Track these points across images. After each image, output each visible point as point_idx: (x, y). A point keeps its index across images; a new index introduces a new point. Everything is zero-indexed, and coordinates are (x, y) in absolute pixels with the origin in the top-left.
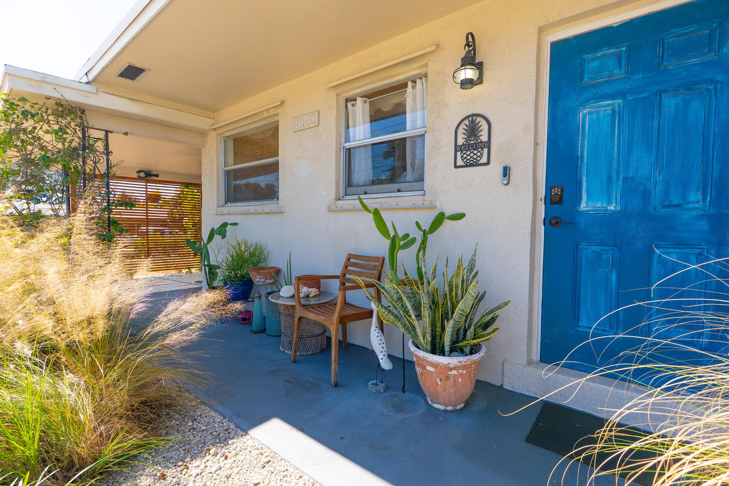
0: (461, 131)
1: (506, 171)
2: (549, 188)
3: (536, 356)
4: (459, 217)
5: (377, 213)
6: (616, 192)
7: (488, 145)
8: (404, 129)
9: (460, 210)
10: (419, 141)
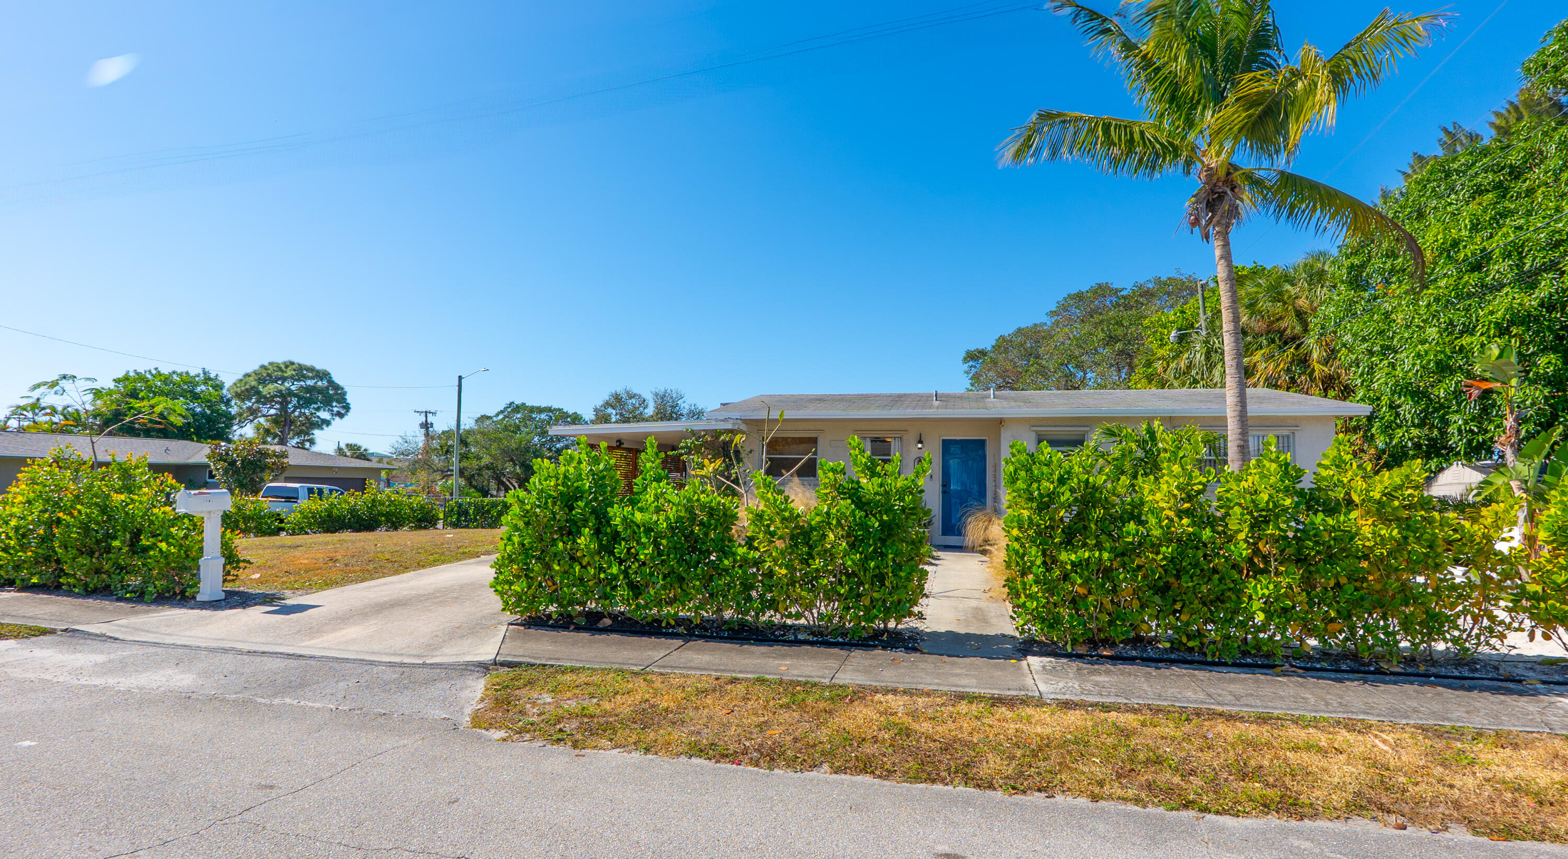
0: (916, 461)
1: (931, 476)
2: (943, 482)
3: (941, 533)
6: (960, 484)
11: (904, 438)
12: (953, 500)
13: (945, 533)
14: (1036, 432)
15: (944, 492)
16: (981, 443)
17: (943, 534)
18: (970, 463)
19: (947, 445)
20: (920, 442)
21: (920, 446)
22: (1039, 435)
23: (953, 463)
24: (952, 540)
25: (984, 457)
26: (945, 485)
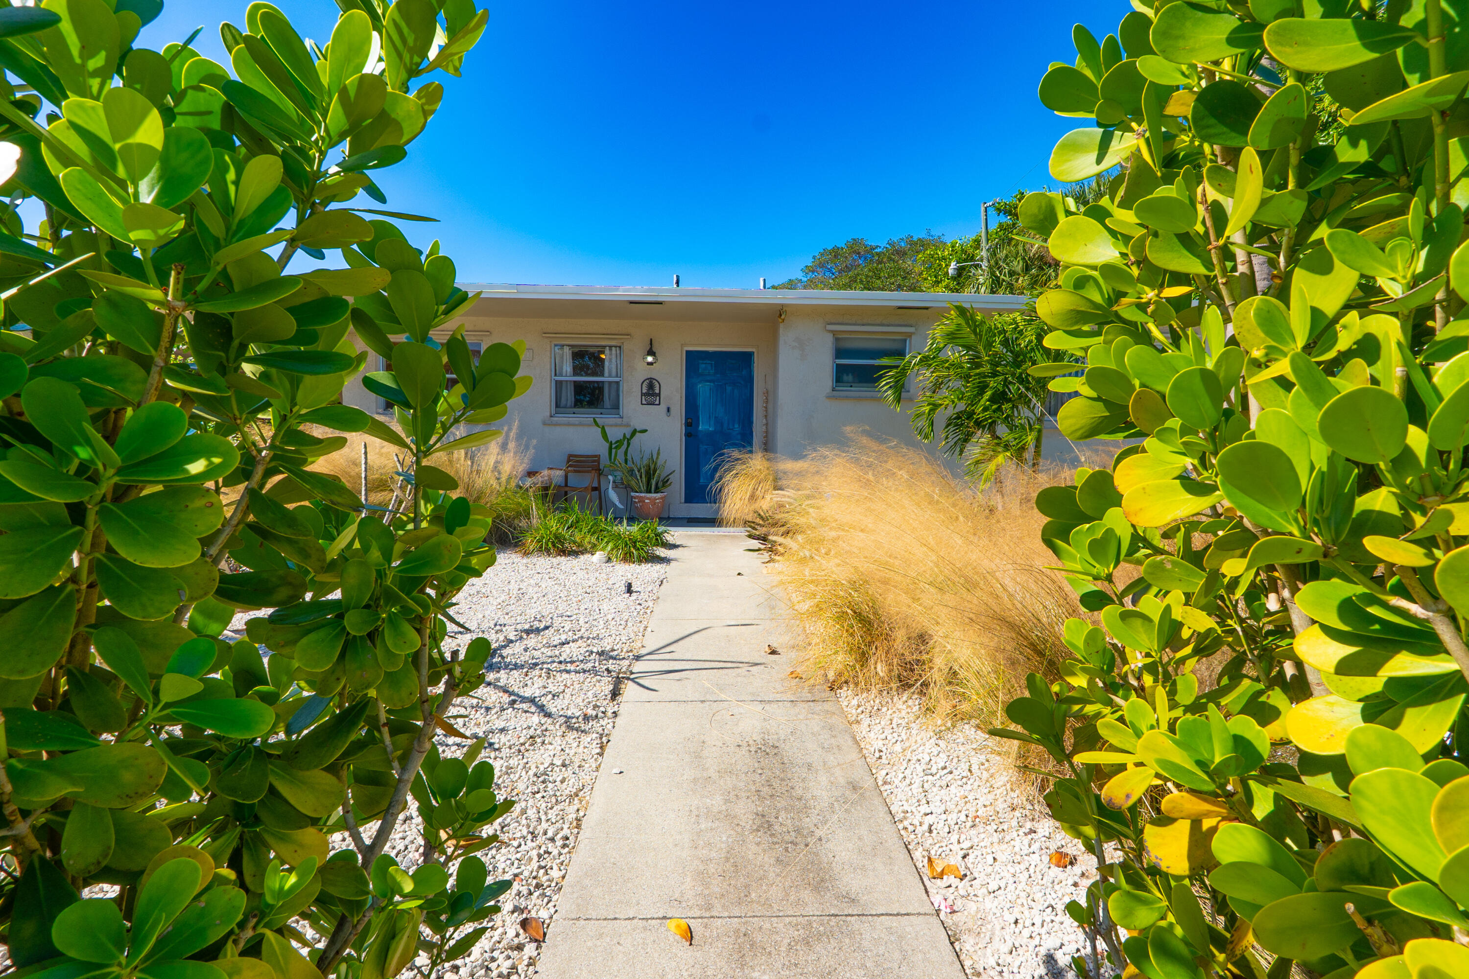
0: (644, 385)
1: (668, 410)
2: (686, 419)
3: (683, 500)
4: (645, 431)
5: (603, 428)
6: (712, 422)
7: (659, 395)
8: (602, 375)
9: (644, 428)
10: (614, 386)
11: (625, 347)
12: (703, 448)
13: (689, 499)
14: (834, 332)
15: (688, 435)
16: (746, 359)
17: (686, 502)
18: (729, 388)
19: (693, 359)
20: (651, 352)
21: (650, 359)
22: (837, 340)
23: (703, 389)
24: (699, 510)
25: (750, 380)
26: (691, 423)
